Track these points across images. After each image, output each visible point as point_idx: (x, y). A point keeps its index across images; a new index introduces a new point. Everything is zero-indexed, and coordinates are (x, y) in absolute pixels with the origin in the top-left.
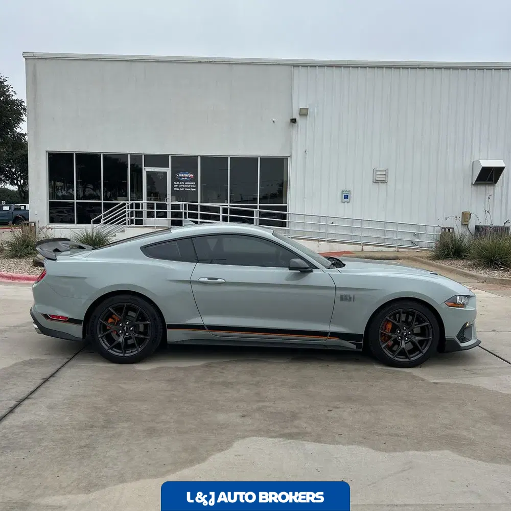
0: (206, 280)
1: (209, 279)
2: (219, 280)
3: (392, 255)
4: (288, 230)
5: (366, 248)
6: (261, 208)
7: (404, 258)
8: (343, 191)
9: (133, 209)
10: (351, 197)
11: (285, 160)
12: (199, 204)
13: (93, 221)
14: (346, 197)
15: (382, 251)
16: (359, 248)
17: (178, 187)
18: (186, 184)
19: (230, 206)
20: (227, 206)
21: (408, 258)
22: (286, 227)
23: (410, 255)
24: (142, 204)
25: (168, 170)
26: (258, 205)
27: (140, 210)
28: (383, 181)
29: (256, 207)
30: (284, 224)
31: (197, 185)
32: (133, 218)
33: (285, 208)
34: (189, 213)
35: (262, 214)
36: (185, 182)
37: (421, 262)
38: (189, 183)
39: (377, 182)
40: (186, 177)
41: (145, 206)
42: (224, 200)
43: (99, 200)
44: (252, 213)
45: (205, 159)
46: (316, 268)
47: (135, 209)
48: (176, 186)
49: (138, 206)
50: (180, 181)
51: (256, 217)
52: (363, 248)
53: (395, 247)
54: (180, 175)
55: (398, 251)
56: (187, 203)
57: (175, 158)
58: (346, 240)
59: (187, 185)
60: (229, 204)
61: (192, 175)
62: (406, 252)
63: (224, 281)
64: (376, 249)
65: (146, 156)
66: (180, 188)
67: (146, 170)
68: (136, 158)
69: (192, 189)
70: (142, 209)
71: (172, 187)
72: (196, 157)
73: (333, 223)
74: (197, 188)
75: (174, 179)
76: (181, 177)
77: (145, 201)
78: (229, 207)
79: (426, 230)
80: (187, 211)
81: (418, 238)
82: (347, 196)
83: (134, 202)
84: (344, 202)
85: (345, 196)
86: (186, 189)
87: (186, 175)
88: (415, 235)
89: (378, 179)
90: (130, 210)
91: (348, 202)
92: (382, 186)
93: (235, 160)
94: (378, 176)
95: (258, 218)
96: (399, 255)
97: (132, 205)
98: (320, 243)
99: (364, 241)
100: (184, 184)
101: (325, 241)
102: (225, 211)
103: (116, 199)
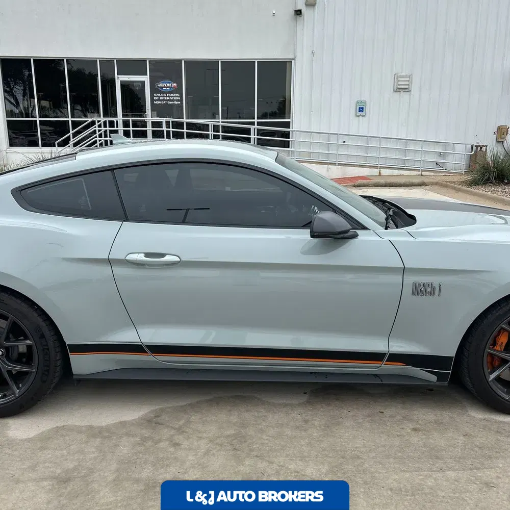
0: (141, 257)
1: (147, 255)
2: (168, 258)
3: (416, 181)
4: (292, 151)
5: (385, 172)
6: (259, 124)
7: (432, 184)
8: (357, 102)
9: (106, 127)
10: (367, 110)
11: (287, 63)
12: (185, 120)
13: (58, 143)
14: (361, 110)
15: (403, 175)
16: (375, 172)
17: (159, 100)
18: (168, 96)
19: (222, 122)
20: (219, 122)
21: (436, 184)
22: (289, 147)
23: (437, 180)
24: (117, 121)
25: (146, 79)
26: (256, 121)
27: (115, 128)
28: (406, 89)
29: (253, 124)
30: (286, 145)
31: (181, 96)
32: (106, 139)
33: (287, 125)
34: (173, 131)
35: (260, 132)
36: (166, 93)
37: (455, 189)
38: (172, 95)
39: (398, 90)
40: (168, 87)
41: (121, 123)
42: (214, 116)
43: (66, 117)
44: (248, 131)
45: (190, 64)
46: (365, 228)
47: (109, 127)
48: (157, 98)
49: (112, 124)
50: (161, 92)
51: (253, 136)
52: (381, 172)
53: (419, 170)
54: (161, 85)
55: (422, 175)
56: (171, 120)
57: (154, 63)
58: (362, 162)
59: (170, 97)
60: (220, 120)
61: (175, 84)
62: (430, 176)
63: (177, 259)
64: (396, 172)
65: (118, 61)
66: (161, 101)
67: (119, 79)
68: (107, 63)
69: (176, 103)
70: (117, 127)
71: (152, 100)
72: (180, 61)
73: (344, 142)
74: (181, 100)
75: (154, 90)
76: (162, 88)
77: (120, 118)
78: (220, 123)
79: (454, 149)
80: (171, 129)
81: (445, 159)
82: (363, 108)
83: (108, 119)
84: (359, 116)
85: (360, 108)
86: (169, 102)
87: (169, 85)
88: (440, 154)
89: (399, 87)
90: (103, 129)
91: (363, 116)
92: (405, 95)
93: (227, 64)
94: (400, 83)
95: (256, 136)
96: (426, 180)
97: (105, 123)
98: (330, 166)
99: (381, 163)
100: (167, 96)
101: (336, 164)
102: (216, 128)
103: (86, 116)
